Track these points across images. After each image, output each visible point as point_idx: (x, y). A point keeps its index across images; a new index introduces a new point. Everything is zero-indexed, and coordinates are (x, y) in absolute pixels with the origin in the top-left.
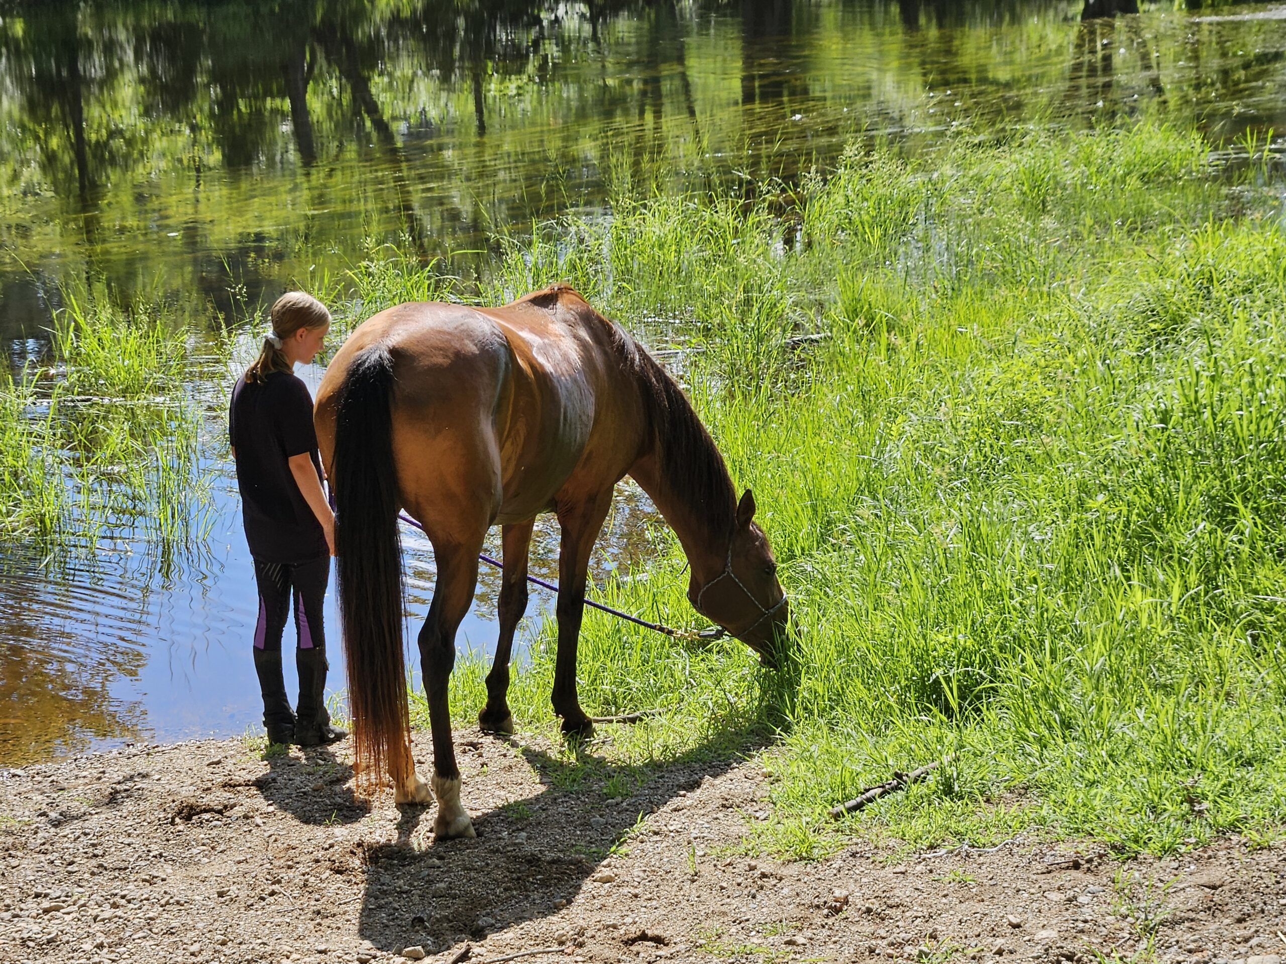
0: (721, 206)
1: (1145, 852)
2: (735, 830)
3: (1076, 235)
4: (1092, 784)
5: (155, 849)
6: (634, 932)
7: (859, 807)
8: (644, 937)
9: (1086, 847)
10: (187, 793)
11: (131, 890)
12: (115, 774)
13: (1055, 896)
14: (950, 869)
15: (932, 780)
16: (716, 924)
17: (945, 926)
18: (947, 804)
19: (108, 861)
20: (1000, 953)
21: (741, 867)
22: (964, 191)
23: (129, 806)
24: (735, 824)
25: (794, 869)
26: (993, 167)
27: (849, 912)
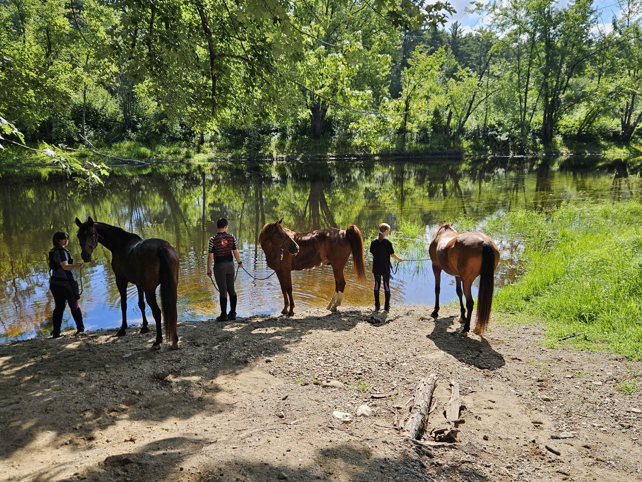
0: (534, 212)
1: (634, 359)
2: (536, 340)
3: (615, 224)
4: (620, 343)
5: (416, 325)
6: (514, 357)
7: (565, 339)
8: (516, 359)
9: (619, 356)
10: (422, 315)
11: (411, 332)
12: (408, 309)
13: (611, 365)
14: (586, 356)
15: (582, 336)
16: (532, 359)
17: (585, 368)
18: (586, 342)
19: (407, 326)
20: (598, 375)
21: (538, 347)
22: (589, 212)
23: (411, 316)
24: (536, 338)
25: (550, 350)
26: (596, 208)
27: (562, 361)
